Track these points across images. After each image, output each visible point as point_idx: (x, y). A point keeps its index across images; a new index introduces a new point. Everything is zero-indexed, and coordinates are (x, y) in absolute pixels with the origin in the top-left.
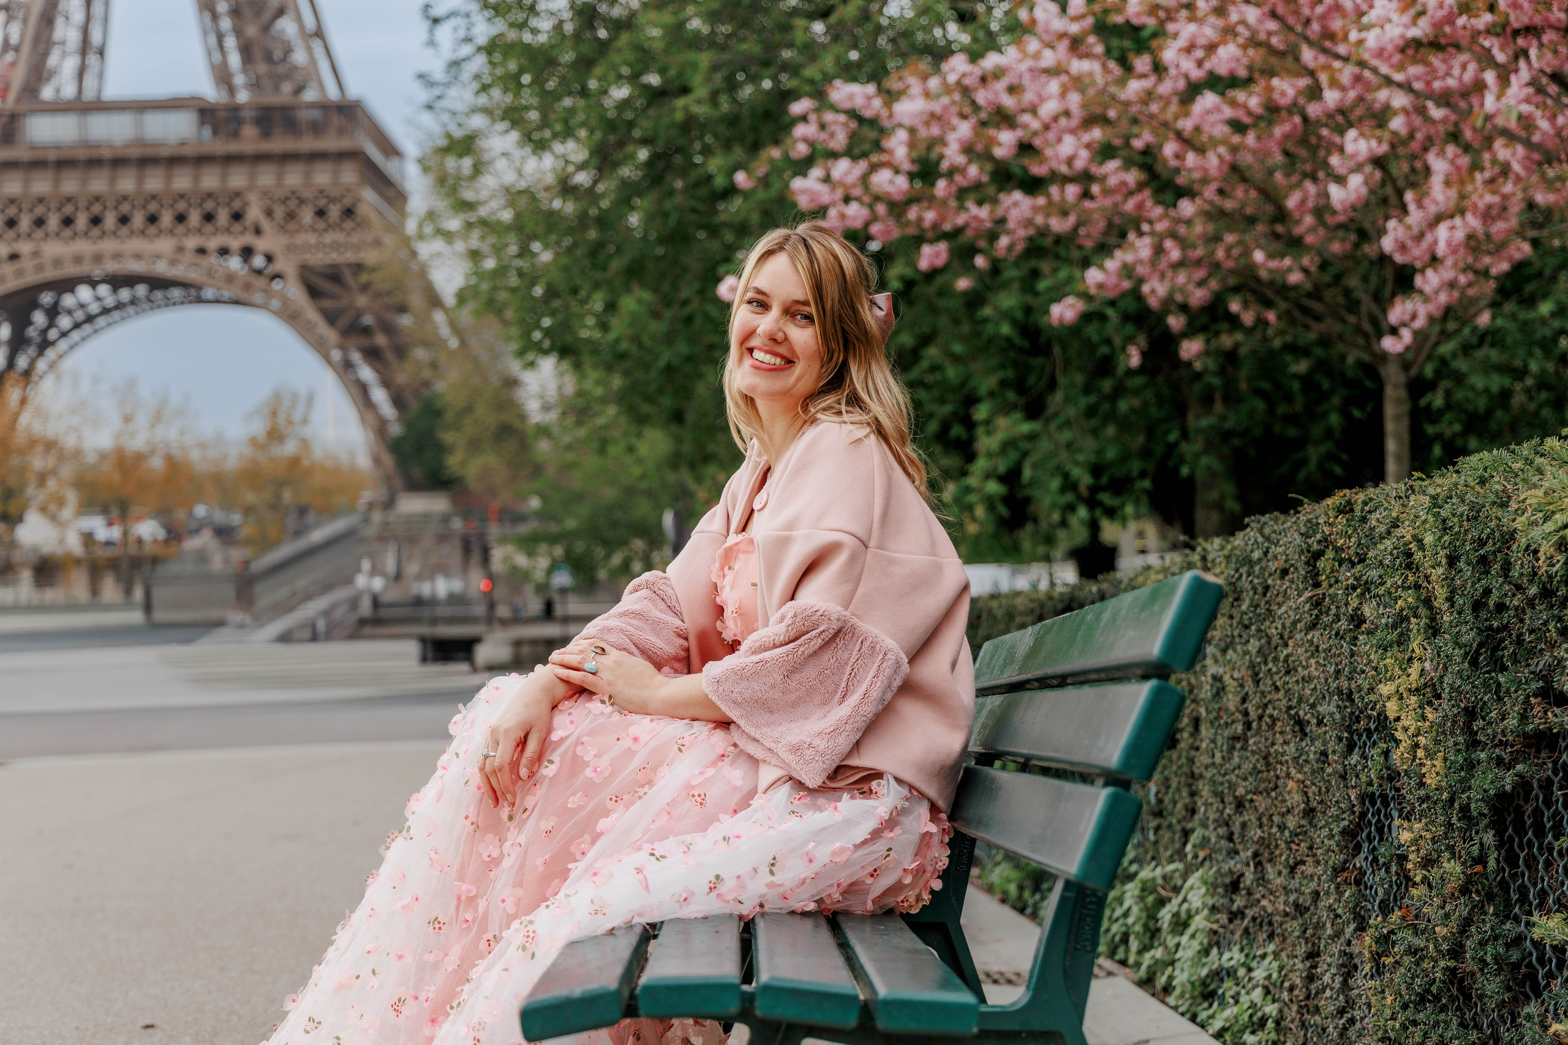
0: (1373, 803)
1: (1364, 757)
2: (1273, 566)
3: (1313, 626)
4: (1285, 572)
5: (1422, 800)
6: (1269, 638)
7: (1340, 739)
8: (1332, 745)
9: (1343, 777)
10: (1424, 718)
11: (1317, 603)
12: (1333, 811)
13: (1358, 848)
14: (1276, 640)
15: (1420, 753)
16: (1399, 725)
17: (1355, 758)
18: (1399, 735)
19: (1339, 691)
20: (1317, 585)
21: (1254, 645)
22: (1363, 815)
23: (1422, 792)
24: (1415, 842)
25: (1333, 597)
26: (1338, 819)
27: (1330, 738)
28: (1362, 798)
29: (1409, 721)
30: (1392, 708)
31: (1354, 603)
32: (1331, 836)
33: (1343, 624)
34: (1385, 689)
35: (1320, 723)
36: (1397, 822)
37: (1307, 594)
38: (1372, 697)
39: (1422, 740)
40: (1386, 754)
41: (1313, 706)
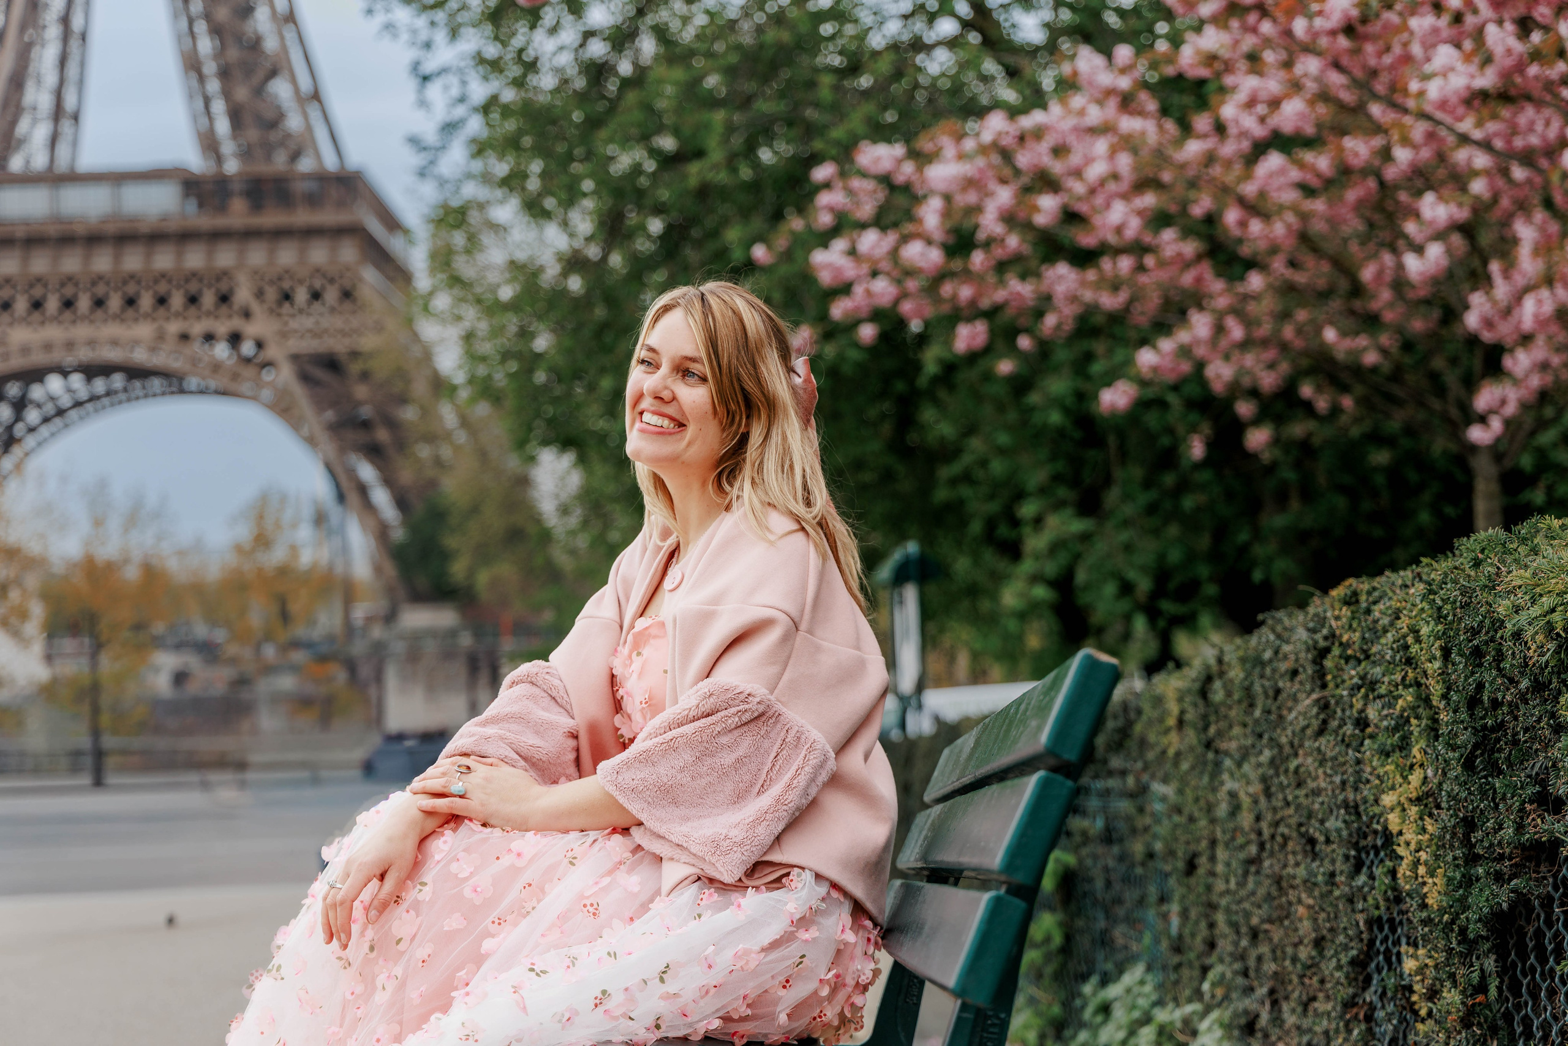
0: (1381, 930)
1: (1372, 877)
2: (1283, 666)
3: (1321, 732)
4: (1294, 673)
5: (1425, 922)
6: (1280, 747)
7: (1347, 857)
8: (1340, 866)
9: (1351, 901)
10: (1424, 830)
11: (1324, 706)
12: (1341, 938)
13: (1368, 981)
14: (1287, 750)
15: (1422, 870)
16: (1402, 839)
17: (1362, 879)
18: (1401, 851)
19: (1346, 804)
20: (1324, 686)
21: (1267, 754)
22: (1371, 942)
23: (1424, 914)
24: (1421, 970)
25: (1339, 700)
26: (1346, 948)
27: (1337, 857)
28: (1370, 923)
29: (1410, 835)
30: (1394, 821)
31: (1358, 705)
32: (1339, 967)
33: (1349, 729)
34: (1388, 799)
35: (1328, 841)
36: (1404, 948)
37: (1315, 696)
38: (1377, 810)
39: (1423, 856)
40: (1393, 873)
41: (1322, 822)
